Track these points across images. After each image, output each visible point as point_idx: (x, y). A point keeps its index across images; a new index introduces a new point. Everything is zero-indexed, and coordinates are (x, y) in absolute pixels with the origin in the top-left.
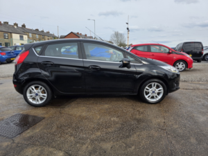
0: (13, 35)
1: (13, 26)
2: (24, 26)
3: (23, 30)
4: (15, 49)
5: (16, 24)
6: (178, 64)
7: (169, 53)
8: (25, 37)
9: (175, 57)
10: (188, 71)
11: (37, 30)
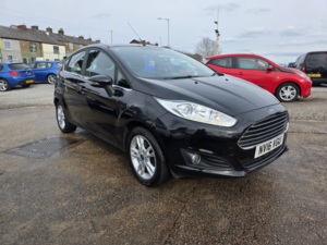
0: (44, 45)
1: (44, 32)
2: (61, 32)
3: (59, 38)
4: (35, 67)
5: (49, 30)
6: (283, 89)
7: (269, 70)
8: (62, 49)
9: (278, 77)
10: (302, 101)
11: (81, 38)
